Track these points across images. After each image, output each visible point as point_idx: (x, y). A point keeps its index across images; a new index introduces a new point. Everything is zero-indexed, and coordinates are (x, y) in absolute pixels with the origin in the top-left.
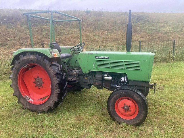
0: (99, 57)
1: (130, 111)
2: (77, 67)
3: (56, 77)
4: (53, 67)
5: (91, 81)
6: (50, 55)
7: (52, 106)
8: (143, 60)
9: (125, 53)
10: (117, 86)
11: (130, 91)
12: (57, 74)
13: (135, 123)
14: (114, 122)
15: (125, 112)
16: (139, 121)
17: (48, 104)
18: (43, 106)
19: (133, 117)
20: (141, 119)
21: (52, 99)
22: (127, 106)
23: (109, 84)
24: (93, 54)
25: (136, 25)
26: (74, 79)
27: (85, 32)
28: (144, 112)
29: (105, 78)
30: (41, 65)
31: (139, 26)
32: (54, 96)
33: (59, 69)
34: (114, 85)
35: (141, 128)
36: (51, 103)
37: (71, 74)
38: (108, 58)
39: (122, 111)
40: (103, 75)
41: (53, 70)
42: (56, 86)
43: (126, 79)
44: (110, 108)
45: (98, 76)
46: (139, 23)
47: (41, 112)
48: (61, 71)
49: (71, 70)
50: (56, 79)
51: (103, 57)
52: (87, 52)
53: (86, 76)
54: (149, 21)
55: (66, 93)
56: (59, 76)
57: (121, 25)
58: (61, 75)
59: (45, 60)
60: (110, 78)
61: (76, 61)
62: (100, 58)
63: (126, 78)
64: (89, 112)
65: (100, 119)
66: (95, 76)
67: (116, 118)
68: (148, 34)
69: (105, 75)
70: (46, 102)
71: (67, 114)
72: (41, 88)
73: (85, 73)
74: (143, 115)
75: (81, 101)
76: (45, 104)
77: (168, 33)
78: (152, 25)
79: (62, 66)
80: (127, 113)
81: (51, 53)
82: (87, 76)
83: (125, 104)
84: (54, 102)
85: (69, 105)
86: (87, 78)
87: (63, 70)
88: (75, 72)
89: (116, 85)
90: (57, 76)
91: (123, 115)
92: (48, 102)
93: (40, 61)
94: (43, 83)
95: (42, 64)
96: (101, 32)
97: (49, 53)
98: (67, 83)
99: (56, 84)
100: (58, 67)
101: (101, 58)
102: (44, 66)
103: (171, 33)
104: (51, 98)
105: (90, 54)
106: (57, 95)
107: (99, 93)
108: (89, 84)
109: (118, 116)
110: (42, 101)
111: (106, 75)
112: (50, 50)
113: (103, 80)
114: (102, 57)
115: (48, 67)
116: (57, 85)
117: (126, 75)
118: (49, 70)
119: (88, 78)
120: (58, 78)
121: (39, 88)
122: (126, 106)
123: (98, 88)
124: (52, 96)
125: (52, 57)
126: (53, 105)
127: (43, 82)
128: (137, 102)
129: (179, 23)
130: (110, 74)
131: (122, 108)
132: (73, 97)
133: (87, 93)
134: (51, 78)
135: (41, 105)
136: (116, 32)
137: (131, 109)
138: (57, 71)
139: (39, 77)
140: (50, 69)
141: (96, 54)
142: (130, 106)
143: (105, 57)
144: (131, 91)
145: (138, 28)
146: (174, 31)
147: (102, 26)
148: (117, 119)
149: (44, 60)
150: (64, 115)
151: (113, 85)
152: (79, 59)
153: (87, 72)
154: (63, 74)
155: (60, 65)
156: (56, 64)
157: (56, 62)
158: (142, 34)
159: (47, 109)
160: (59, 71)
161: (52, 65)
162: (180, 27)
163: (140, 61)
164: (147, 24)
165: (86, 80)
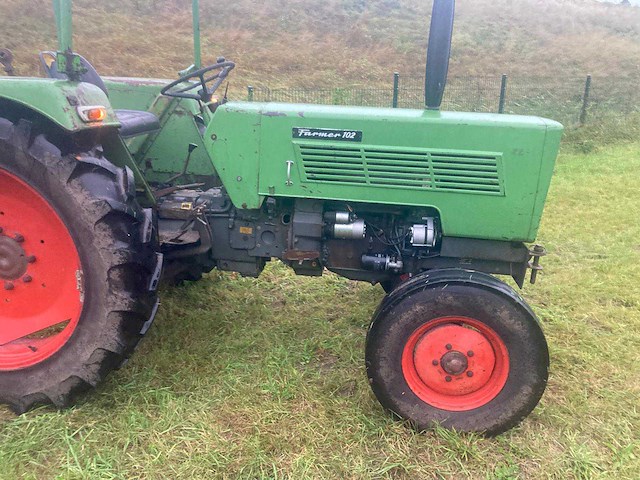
0: (312, 131)
1: (470, 375)
2: (199, 178)
3: (109, 232)
4: (89, 178)
5: (267, 243)
6: (67, 116)
7: (89, 375)
8: (516, 150)
9: (415, 114)
10: (388, 261)
11: (477, 290)
12: (112, 217)
13: (489, 425)
14: (397, 428)
15: (448, 380)
16: (510, 414)
17: (68, 364)
18: (41, 374)
19: (484, 398)
20: (518, 406)
21: (89, 342)
22: (460, 356)
23: (351, 254)
24: (283, 115)
25: (357, 17)
26: (190, 238)
27: (169, 28)
28: (533, 378)
29: (337, 226)
30: (16, 166)
31: (367, 23)
32: (101, 325)
33: (118, 188)
34: (378, 260)
35: (514, 441)
36: (85, 358)
37: (170, 212)
38: (358, 138)
39: (433, 375)
40: (328, 215)
41: (89, 198)
42: (109, 279)
43: (430, 233)
44: (379, 367)
45: (307, 221)
46: (367, 12)
47: (28, 402)
48: (130, 198)
49: (166, 191)
50: (110, 241)
51: (335, 132)
52: (254, 107)
53: (247, 222)
54: (398, 7)
55: (156, 308)
56: (123, 227)
57: (302, 13)
58: (135, 220)
59: (41, 140)
60: (358, 228)
61: (192, 148)
62: (320, 134)
63: (430, 226)
64: (271, 382)
65: (331, 414)
66: (287, 219)
67: (404, 406)
68: (398, 51)
69: (339, 216)
70: (58, 354)
71: (172, 404)
72: (19, 283)
73: (244, 206)
74: (527, 390)
75: (218, 327)
76: (53, 368)
77: (462, 53)
78: (409, 22)
79: (130, 173)
80: (457, 385)
81: (73, 102)
82: (252, 221)
83: (448, 348)
84: (100, 357)
85: (164, 354)
86: (249, 231)
87: (139, 194)
88: (189, 199)
89: (383, 260)
90: (111, 226)
91: (437, 392)
92: (69, 356)
93: (9, 147)
94: (34, 260)
95: (25, 164)
96: (233, 34)
97: (65, 104)
98: (160, 257)
99: (112, 268)
100: (113, 176)
101: (325, 135)
102: (38, 177)
103: (471, 53)
104: (85, 338)
105: (271, 115)
106: (117, 320)
107: (281, 282)
108: (257, 258)
109: (416, 400)
110: (34, 350)
111: (345, 216)
112: (67, 87)
113: (327, 236)
114: (328, 132)
115: (60, 176)
116: (115, 275)
117: (433, 213)
118: (69, 197)
119: (255, 230)
120: (118, 235)
121: (11, 288)
122: (455, 357)
123: (298, 271)
124: (92, 326)
125: (81, 126)
126: (97, 367)
127: (31, 255)
128: (507, 336)
129: (490, 19)
130: (359, 211)
131: (435, 364)
132: (176, 313)
133: (231, 289)
134: (80, 238)
135: (26, 371)
136: (289, 37)
137: (477, 368)
138: (109, 200)
139: (8, 233)
140: (70, 190)
141: (301, 114)
142: (470, 354)
143: (342, 133)
144: (485, 292)
145: (365, 28)
146: (480, 47)
147: (234, 12)
148: (413, 412)
149: (31, 143)
150: (156, 412)
151: (369, 258)
152: (214, 137)
153: (254, 203)
154: (142, 216)
155: (120, 171)
156: (104, 163)
157: (99, 155)
158: (381, 51)
159: (66, 390)
160: (119, 198)
161: (83, 168)
162: (495, 35)
163: (501, 154)
164: (394, 16)
165: (245, 237)
